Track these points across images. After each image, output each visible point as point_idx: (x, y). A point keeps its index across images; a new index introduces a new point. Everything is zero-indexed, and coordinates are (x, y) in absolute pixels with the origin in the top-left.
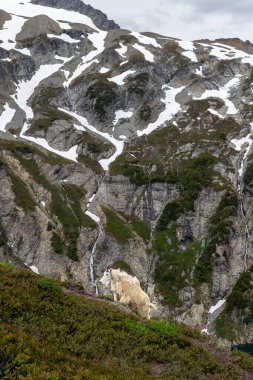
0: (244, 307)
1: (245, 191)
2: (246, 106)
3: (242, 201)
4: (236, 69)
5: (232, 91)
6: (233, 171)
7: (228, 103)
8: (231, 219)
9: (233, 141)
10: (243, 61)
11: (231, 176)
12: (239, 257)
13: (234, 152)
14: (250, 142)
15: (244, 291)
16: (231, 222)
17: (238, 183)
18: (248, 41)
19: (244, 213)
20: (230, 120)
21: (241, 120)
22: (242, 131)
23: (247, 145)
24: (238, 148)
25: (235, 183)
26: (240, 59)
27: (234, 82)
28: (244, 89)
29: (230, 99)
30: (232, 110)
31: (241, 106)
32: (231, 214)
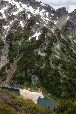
0: (3, 76)
1: (6, 42)
2: (9, 16)
3: (5, 45)
4: (7, 4)
5: (5, 11)
6: (3, 35)
8: (1, 50)
9: (4, 26)
10: (9, 2)
11: (2, 37)
12: (3, 61)
13: (4, 30)
14: (9, 27)
15: (3, 71)
16: (1, 51)
17: (4, 39)
19: (6, 48)
20: (4, 20)
21: (7, 20)
22: (7, 24)
25: (3, 39)
27: (6, 8)
28: (9, 11)
29: (4, 13)
30: (4, 17)
31: (7, 16)
32: (1, 49)
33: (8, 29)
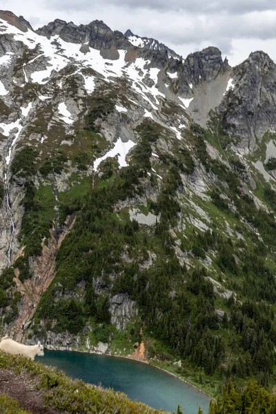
0: (6, 305)
1: (12, 180)
2: (17, 88)
4: (7, 46)
9: (1, 126)
10: (16, 38)
12: (2, 252)
13: (1, 137)
14: (20, 128)
15: (5, 289)
17: (5, 172)
18: (21, 17)
19: (10, 204)
21: (11, 103)
22: (12, 114)
23: (15, 130)
24: (6, 134)
26: (12, 35)
27: (5, 60)
28: (16, 69)
31: (12, 87)
33: (17, 135)
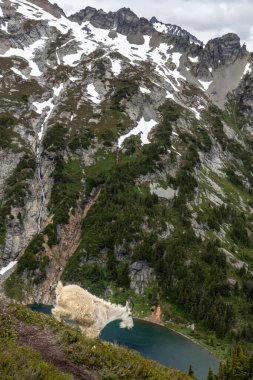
0: (35, 268)
1: (43, 154)
2: (50, 69)
4: (42, 31)
5: (37, 53)
6: (33, 134)
7: (32, 65)
8: (28, 181)
9: (35, 104)
10: (50, 24)
11: (30, 138)
12: (33, 219)
13: (34, 115)
14: (52, 106)
15: (35, 253)
16: (28, 185)
17: (37, 146)
18: (56, 5)
19: (41, 176)
20: (33, 82)
21: (44, 83)
22: (45, 94)
23: (48, 109)
24: (39, 111)
25: (34, 146)
26: (47, 21)
27: (40, 44)
28: (49, 52)
29: (35, 60)
30: (36, 72)
31: (45, 69)
32: (28, 177)
33: (49, 113)
